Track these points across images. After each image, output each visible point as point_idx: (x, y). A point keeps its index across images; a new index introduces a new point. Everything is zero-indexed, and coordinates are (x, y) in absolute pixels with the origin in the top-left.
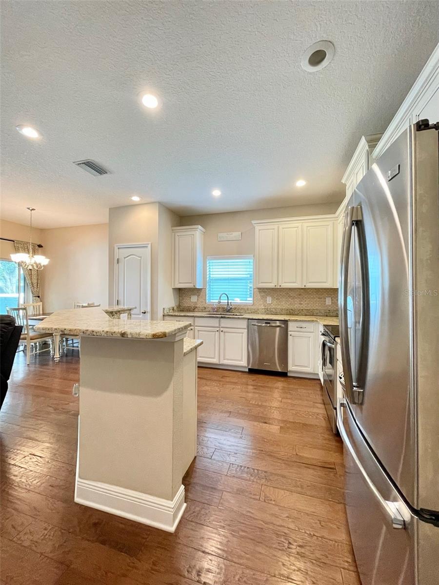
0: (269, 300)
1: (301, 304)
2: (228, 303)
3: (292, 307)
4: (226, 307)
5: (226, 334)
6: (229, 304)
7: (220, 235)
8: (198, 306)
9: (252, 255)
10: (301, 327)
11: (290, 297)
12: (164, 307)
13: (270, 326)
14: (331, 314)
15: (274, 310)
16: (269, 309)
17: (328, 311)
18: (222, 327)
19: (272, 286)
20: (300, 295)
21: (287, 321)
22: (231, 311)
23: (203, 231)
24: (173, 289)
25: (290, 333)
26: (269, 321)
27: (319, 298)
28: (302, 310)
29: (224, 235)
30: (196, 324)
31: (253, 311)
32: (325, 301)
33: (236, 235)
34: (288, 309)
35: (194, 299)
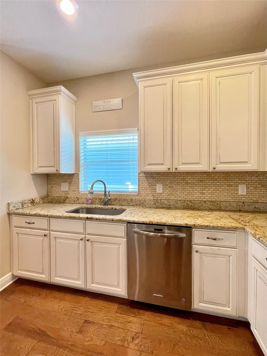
0: (159, 188)
1: (204, 194)
2: (105, 192)
3: (190, 198)
4: (103, 197)
5: (95, 245)
6: (107, 193)
7: (95, 103)
8: (69, 196)
9: (137, 128)
10: (215, 239)
11: (187, 183)
12: (10, 202)
13: (161, 236)
14: (246, 208)
15: (165, 202)
16: (159, 201)
17: (241, 204)
18: (89, 234)
19: (163, 168)
20: (201, 181)
21: (191, 227)
22: (110, 203)
23: (74, 100)
24: (32, 174)
25: (195, 247)
26: (160, 227)
27: (229, 186)
28: (205, 201)
29: (100, 104)
30: (51, 228)
31: (138, 202)
32: (237, 190)
33: (116, 102)
34: (185, 201)
35: (65, 187)
